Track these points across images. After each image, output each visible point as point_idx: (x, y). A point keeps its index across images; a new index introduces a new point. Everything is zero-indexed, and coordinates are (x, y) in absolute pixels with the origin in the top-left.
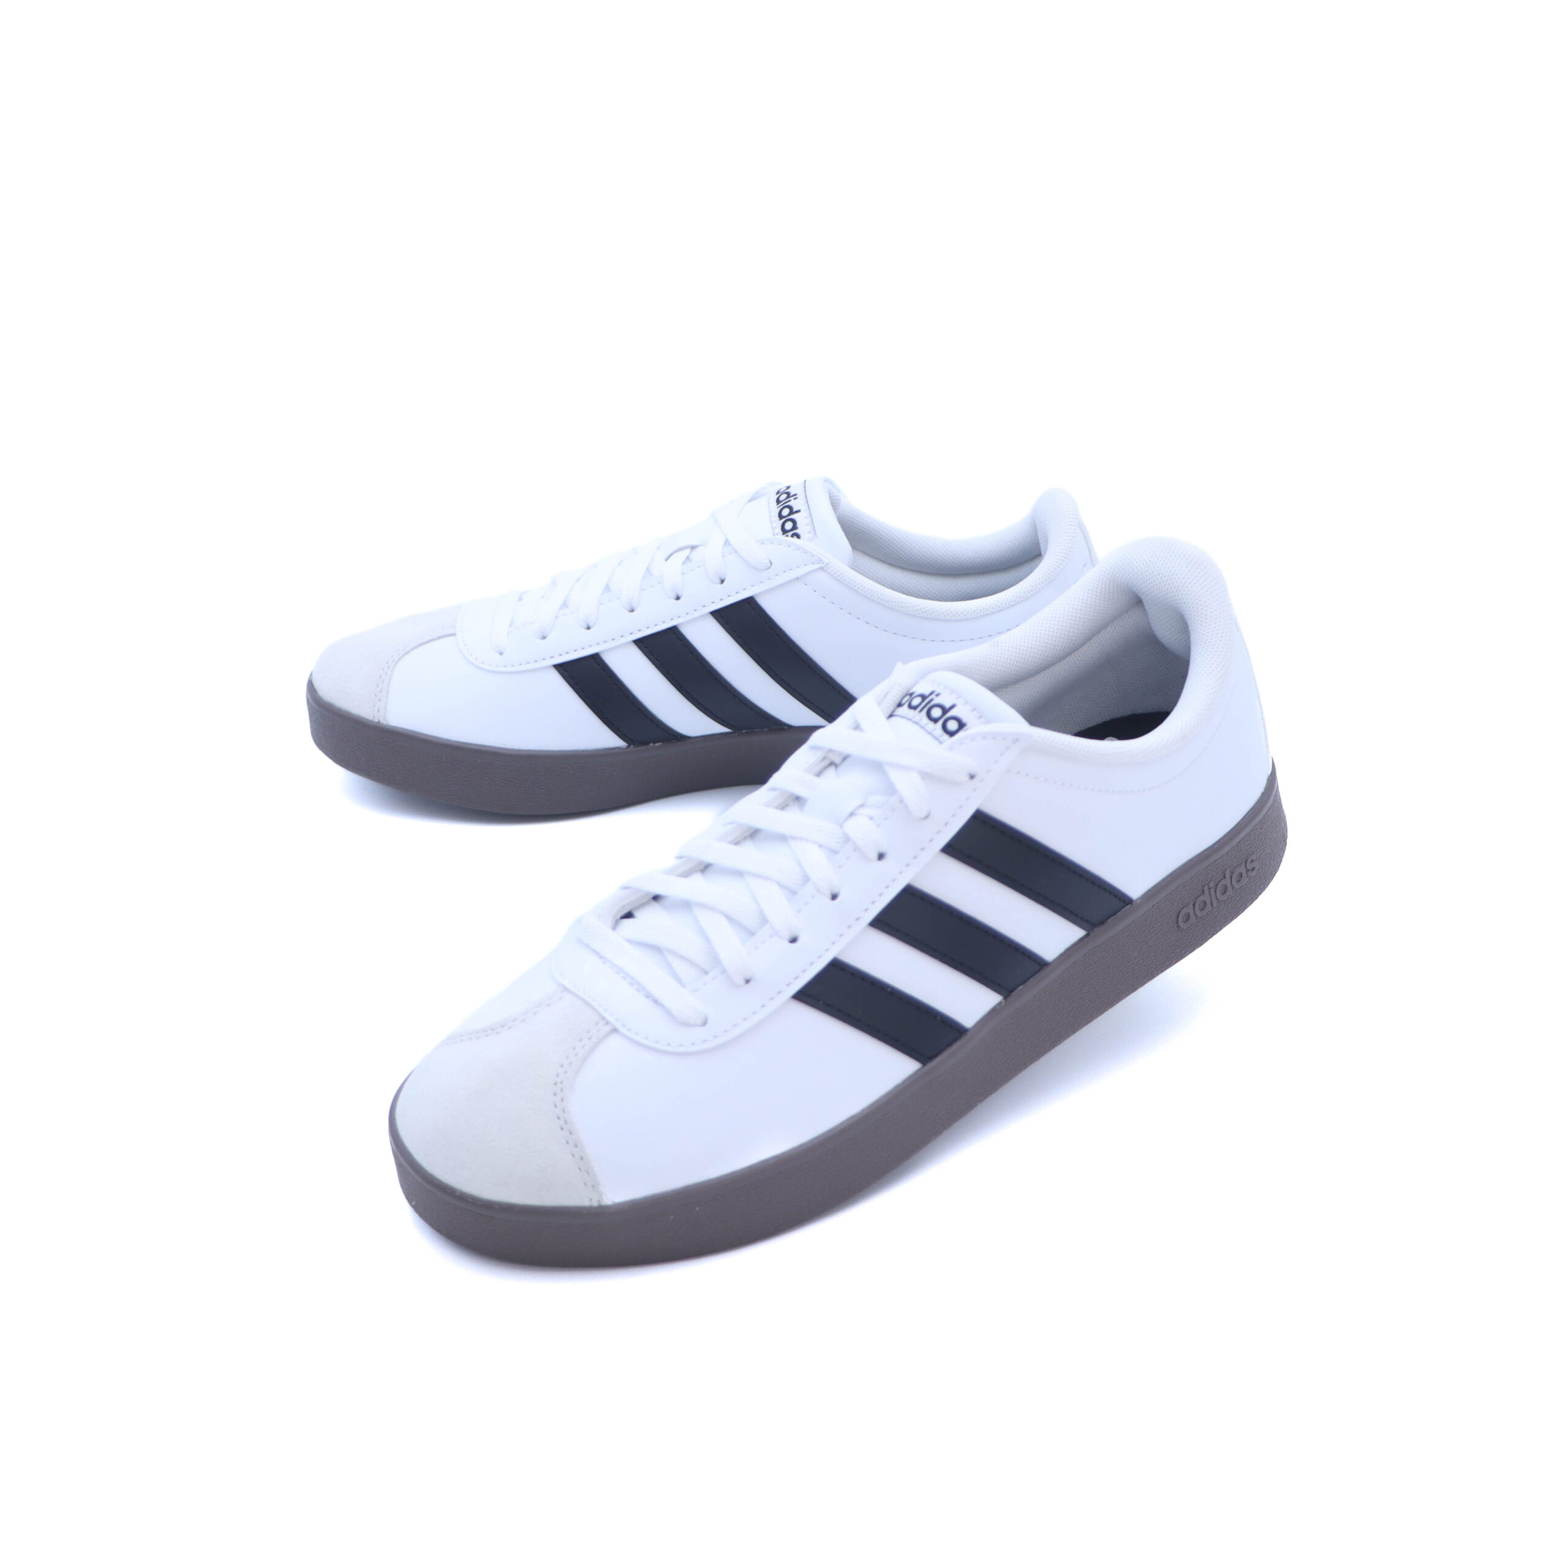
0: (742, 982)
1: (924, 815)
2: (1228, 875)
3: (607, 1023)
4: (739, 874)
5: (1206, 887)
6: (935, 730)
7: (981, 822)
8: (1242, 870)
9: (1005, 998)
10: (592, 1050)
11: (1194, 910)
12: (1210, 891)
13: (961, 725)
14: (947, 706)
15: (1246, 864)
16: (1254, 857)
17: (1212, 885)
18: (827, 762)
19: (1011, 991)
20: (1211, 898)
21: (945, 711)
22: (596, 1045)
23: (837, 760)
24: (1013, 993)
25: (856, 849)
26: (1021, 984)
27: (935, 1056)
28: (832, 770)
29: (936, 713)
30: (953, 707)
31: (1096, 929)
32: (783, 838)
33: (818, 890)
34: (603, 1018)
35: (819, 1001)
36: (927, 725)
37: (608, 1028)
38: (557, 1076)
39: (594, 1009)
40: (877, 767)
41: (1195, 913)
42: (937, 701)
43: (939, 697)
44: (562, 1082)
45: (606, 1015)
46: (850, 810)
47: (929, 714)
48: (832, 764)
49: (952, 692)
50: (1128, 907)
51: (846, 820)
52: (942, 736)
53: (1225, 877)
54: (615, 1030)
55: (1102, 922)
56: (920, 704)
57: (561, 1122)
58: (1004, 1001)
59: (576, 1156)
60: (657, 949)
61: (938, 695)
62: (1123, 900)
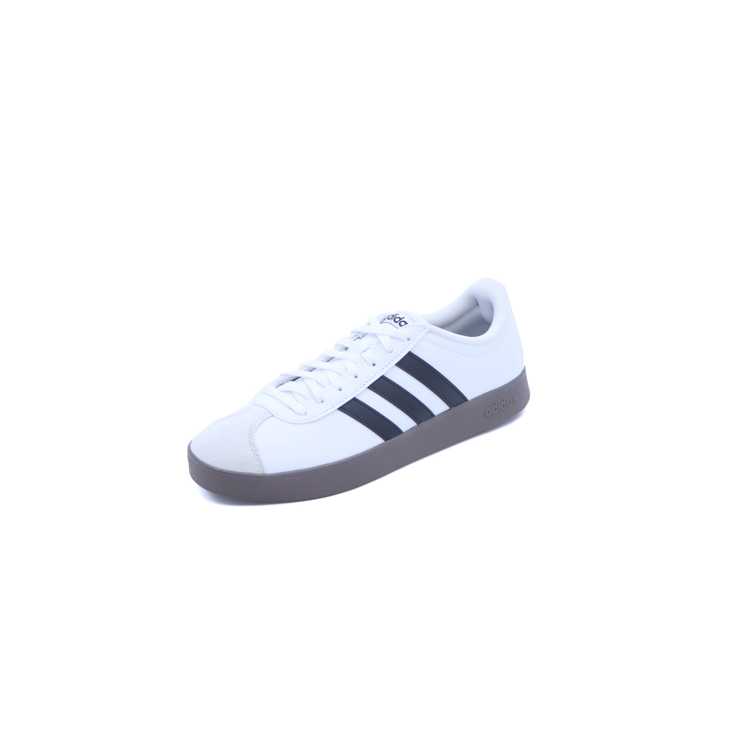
0: (320, 402)
1: (390, 351)
2: (505, 401)
3: (271, 413)
4: (322, 370)
5: (496, 403)
6: (396, 325)
7: (410, 356)
8: (511, 400)
9: (418, 424)
10: (264, 421)
11: (492, 410)
12: (498, 405)
13: (406, 323)
14: (401, 318)
15: (512, 398)
16: (516, 397)
17: (499, 402)
18: (356, 337)
19: (420, 422)
20: (498, 408)
21: (400, 319)
22: (266, 420)
23: (361, 336)
24: (421, 424)
25: (365, 361)
26: (424, 421)
27: (390, 439)
28: (359, 339)
29: (397, 320)
30: (404, 318)
31: (453, 407)
32: (339, 359)
33: (350, 374)
34: (269, 412)
35: (348, 412)
36: (394, 324)
37: (271, 415)
38: (250, 428)
39: (267, 410)
40: (375, 335)
41: (492, 412)
42: (398, 316)
43: (399, 315)
44: (252, 430)
45: (270, 411)
46: (364, 349)
47: (395, 321)
48: (359, 338)
49: (404, 314)
50: (466, 402)
51: (362, 353)
52: (399, 327)
53: (504, 401)
54: (273, 416)
55: (456, 405)
56: (392, 318)
57: (251, 443)
58: (417, 426)
59: (255, 455)
60: (290, 392)
61: (398, 315)
62: (465, 399)
